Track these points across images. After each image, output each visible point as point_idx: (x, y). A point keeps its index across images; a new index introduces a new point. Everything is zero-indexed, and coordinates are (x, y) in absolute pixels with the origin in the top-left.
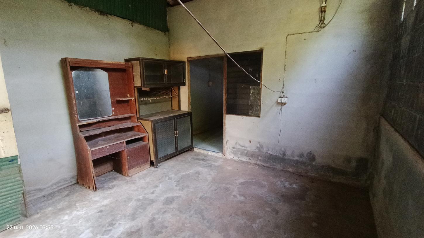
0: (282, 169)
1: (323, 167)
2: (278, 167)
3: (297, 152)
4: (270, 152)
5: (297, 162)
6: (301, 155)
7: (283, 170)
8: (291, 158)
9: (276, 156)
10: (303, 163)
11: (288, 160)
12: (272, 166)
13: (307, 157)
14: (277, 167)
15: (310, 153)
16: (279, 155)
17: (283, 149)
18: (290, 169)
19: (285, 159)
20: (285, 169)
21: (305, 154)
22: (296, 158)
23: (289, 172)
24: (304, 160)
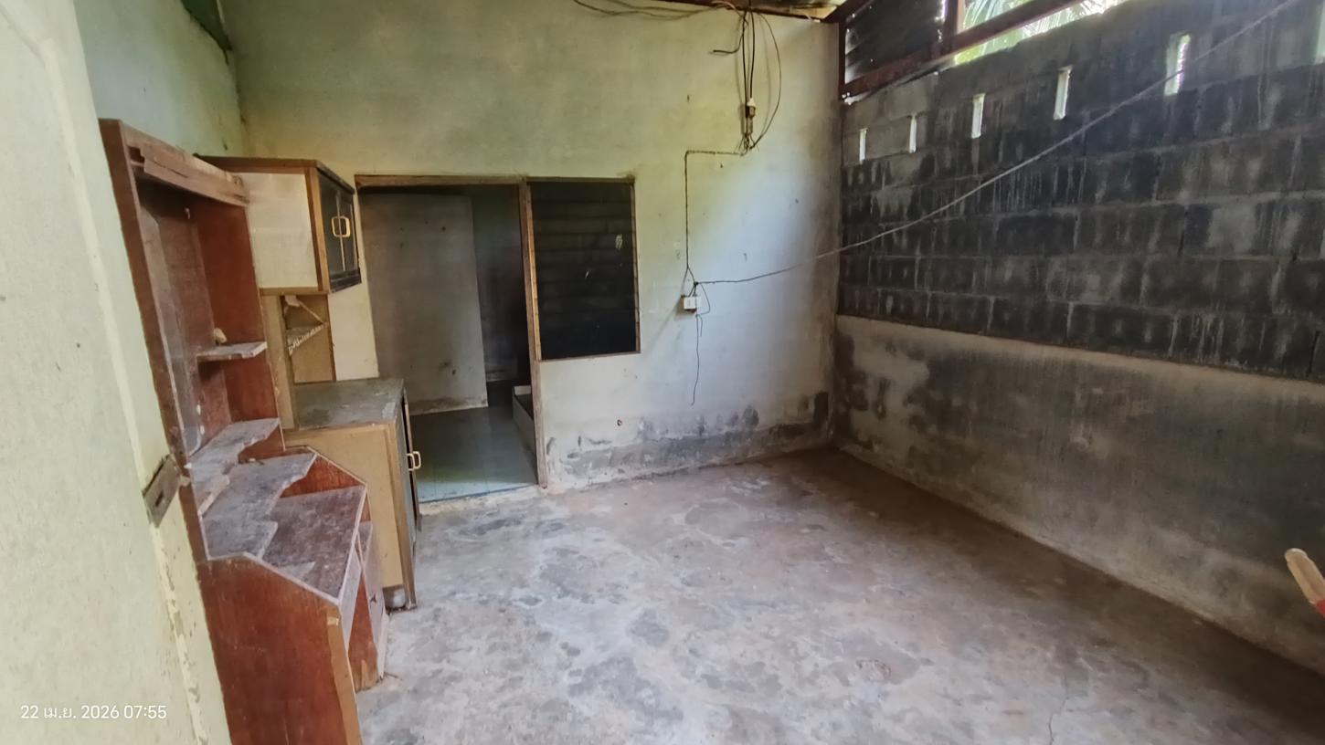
0: (699, 465)
1: (771, 430)
2: (691, 463)
3: (726, 416)
4: (671, 435)
5: (728, 435)
6: (734, 420)
7: (700, 468)
8: (715, 433)
9: (684, 438)
10: (738, 436)
11: (709, 439)
12: (676, 468)
13: (743, 421)
14: (688, 466)
15: (748, 410)
16: (691, 434)
17: (698, 418)
18: (715, 460)
19: (703, 441)
20: (704, 464)
21: (741, 415)
22: (726, 429)
23: (714, 466)
24: (740, 429)
